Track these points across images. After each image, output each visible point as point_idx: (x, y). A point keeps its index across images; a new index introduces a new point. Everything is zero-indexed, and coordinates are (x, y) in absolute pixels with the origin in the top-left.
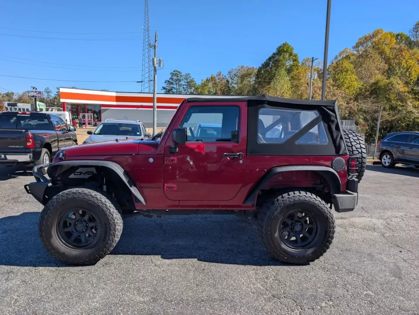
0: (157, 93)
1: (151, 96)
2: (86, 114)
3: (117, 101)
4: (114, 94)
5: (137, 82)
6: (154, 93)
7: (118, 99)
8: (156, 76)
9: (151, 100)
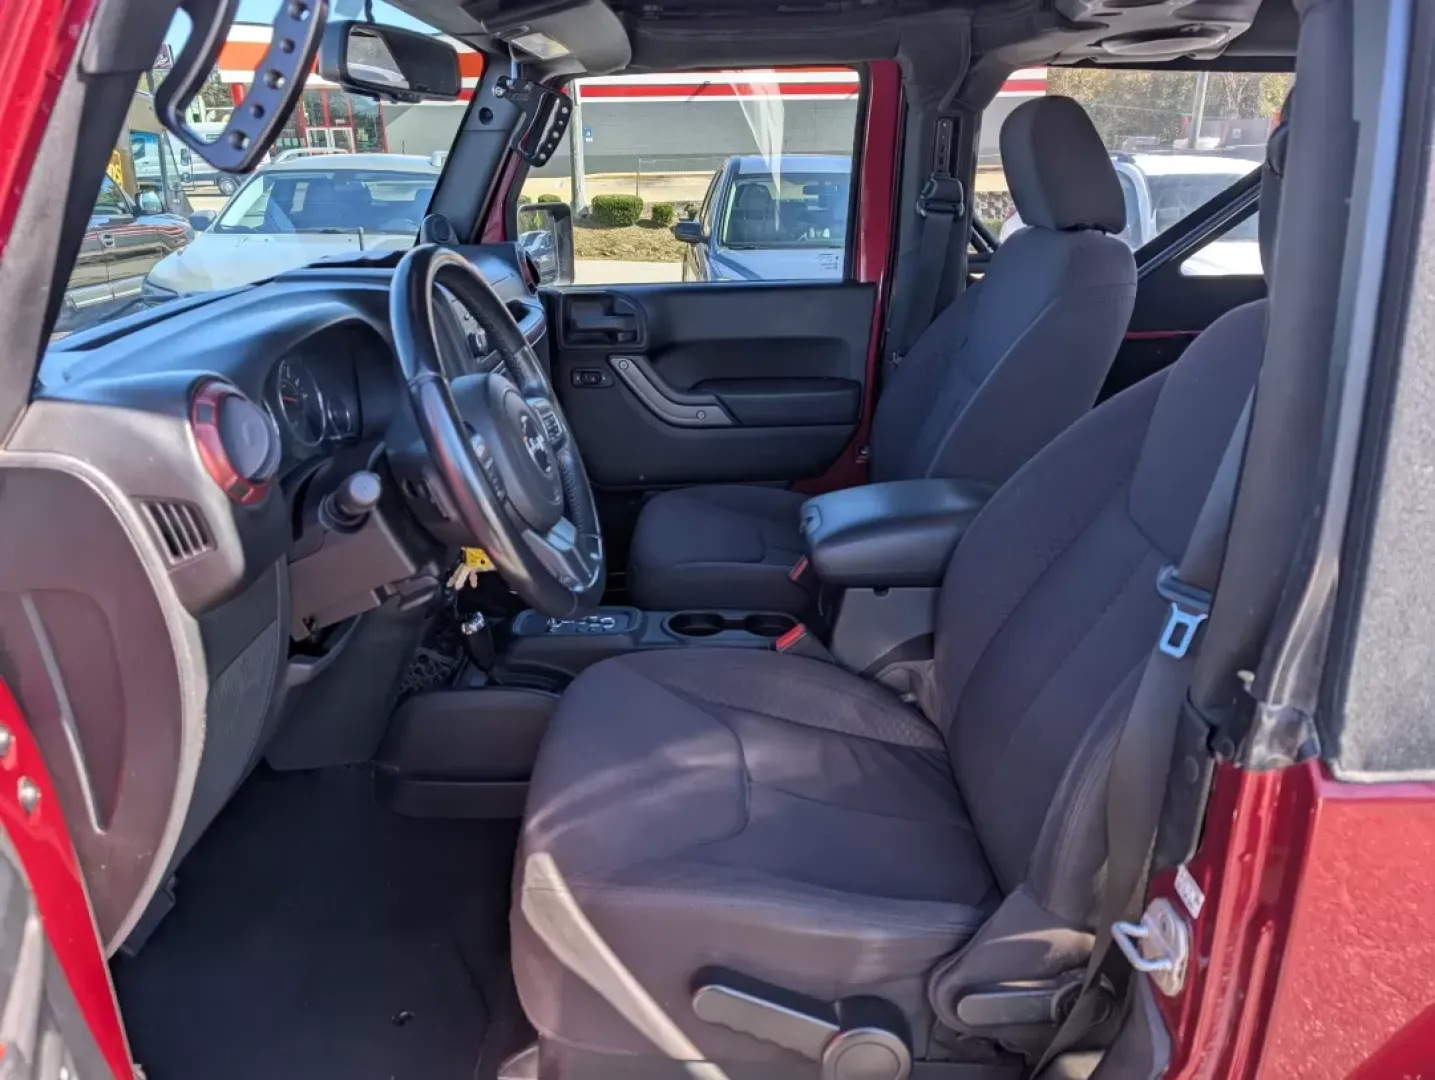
2: (326, 129)
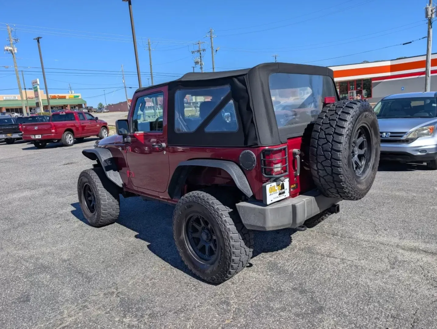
0: (432, 54)
1: (423, 58)
3: (391, 71)
4: (388, 63)
5: (403, 44)
6: (427, 55)
7: (393, 68)
8: (431, 31)
9: (423, 64)
